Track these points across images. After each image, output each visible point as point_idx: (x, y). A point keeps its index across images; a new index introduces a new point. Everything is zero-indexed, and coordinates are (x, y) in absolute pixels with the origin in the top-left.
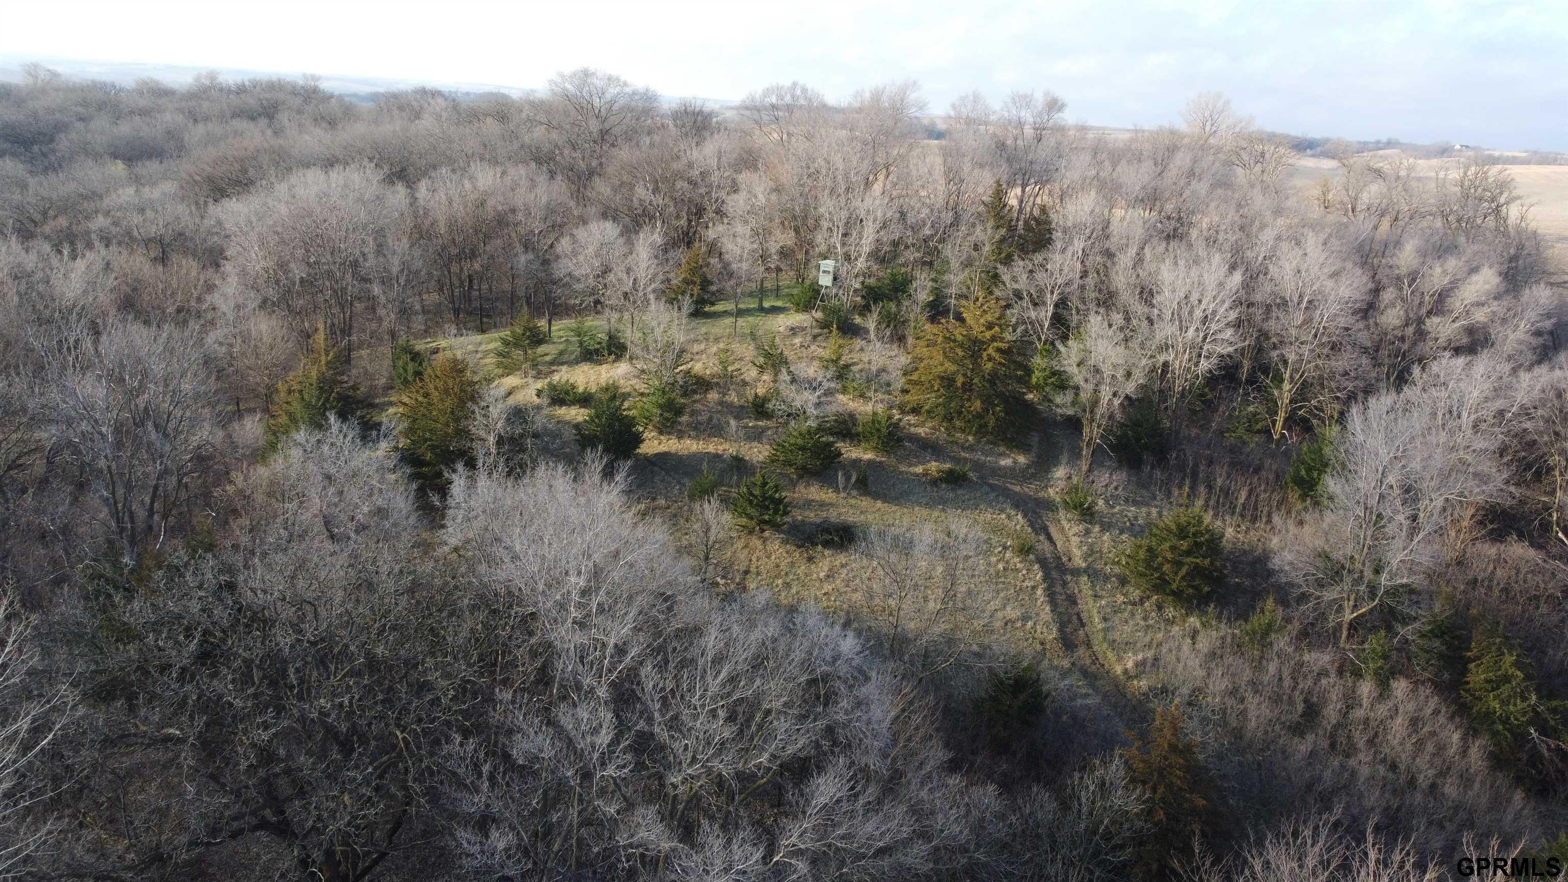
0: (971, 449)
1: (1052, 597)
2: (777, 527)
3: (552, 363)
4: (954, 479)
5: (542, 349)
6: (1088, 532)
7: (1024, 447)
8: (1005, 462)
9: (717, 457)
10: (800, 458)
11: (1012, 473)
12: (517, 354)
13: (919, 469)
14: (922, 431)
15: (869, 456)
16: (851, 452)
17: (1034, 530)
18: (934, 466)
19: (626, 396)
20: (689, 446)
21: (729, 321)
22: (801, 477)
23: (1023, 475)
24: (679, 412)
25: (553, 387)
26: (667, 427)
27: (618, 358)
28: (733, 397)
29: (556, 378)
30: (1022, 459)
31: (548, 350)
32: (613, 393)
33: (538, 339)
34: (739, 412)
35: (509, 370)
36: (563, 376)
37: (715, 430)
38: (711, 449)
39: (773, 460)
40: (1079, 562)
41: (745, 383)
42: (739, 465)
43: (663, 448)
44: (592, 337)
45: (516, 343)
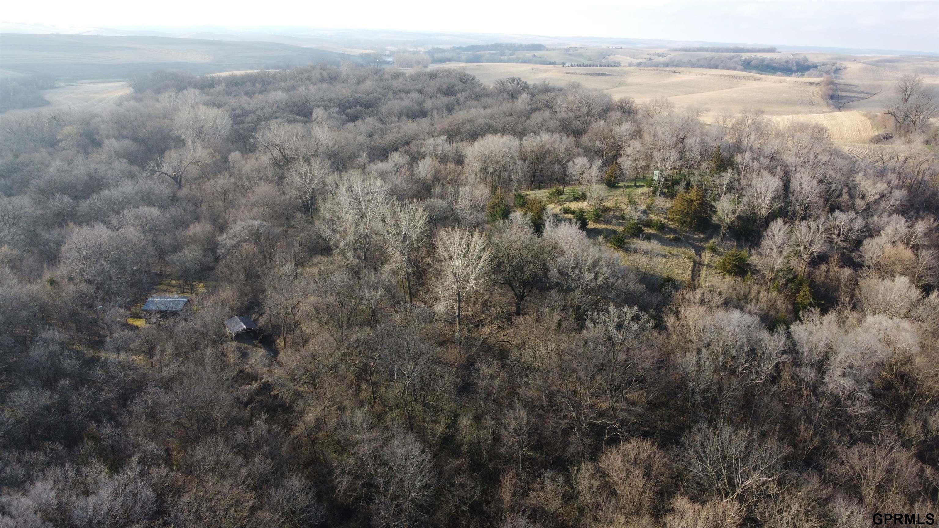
0: (687, 232)
1: (693, 270)
2: (622, 248)
3: (564, 201)
4: (677, 240)
5: (561, 197)
6: (713, 256)
7: (703, 232)
8: (696, 236)
9: (609, 230)
10: (631, 231)
11: (697, 240)
12: (553, 198)
13: (667, 236)
14: (673, 226)
15: (653, 232)
16: (647, 230)
17: (697, 255)
18: (672, 236)
19: (585, 212)
20: (602, 226)
21: (622, 190)
22: (631, 236)
23: (701, 240)
24: (600, 217)
25: (564, 208)
26: (596, 221)
27: (584, 201)
28: (617, 214)
29: (565, 206)
30: (702, 236)
31: (563, 197)
32: (582, 211)
33: (560, 193)
34: (617, 218)
35: (551, 202)
36: (567, 205)
37: (609, 222)
38: (608, 227)
39: (624, 231)
40: (706, 263)
41: (621, 210)
42: (615, 232)
43: (594, 227)
44: (578, 193)
45: (553, 194)
